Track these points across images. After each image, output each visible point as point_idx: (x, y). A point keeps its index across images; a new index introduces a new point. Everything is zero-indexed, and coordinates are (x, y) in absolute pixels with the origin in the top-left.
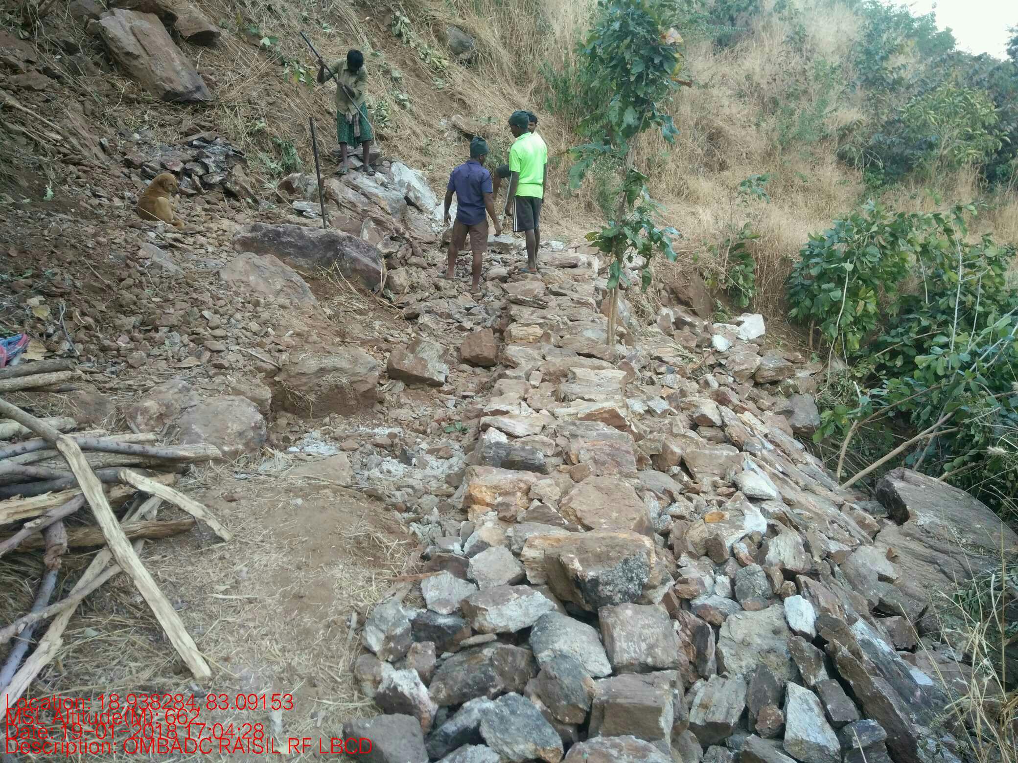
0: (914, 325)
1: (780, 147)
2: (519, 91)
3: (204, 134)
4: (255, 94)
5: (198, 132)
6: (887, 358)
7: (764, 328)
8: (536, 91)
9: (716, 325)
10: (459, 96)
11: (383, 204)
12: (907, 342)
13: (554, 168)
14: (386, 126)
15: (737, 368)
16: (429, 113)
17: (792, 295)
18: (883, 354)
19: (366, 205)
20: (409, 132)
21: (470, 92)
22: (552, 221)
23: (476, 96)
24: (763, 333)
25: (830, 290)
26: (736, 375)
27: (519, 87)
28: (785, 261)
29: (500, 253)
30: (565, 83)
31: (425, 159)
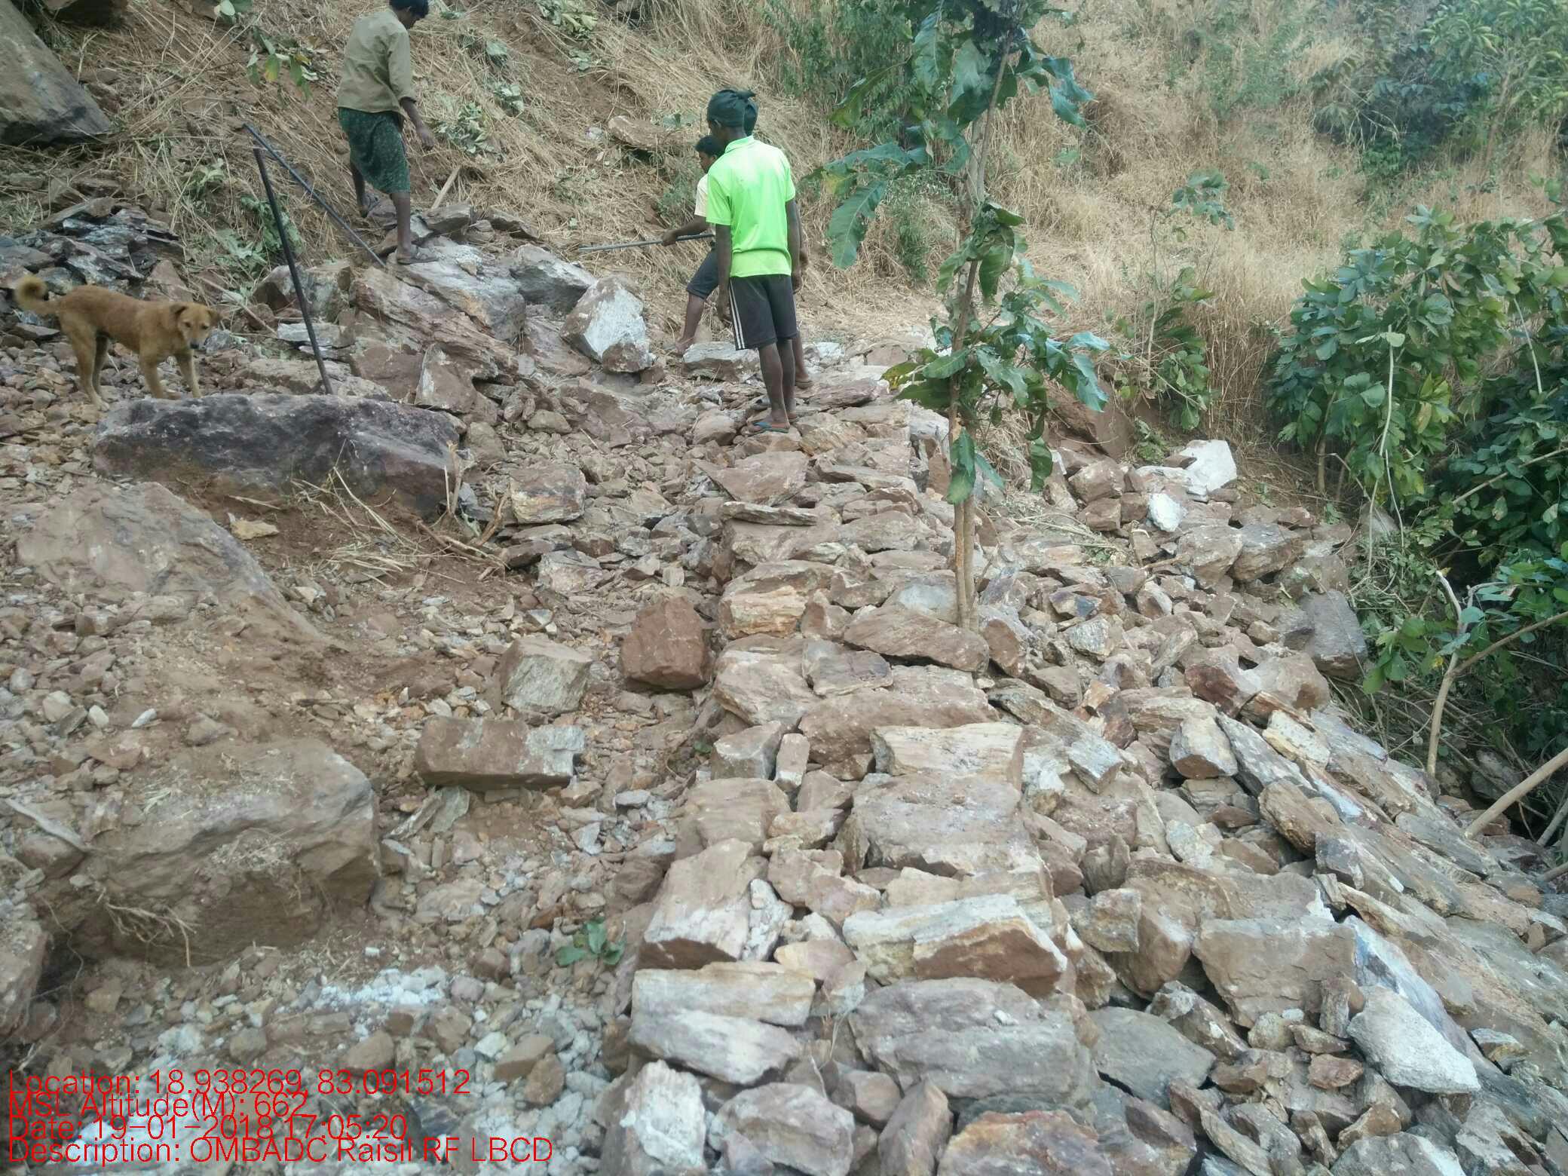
0: (1524, 437)
1: (1214, 119)
2: (734, 62)
3: (89, 204)
4: (204, 113)
5: (78, 200)
6: (1475, 503)
7: (1233, 466)
8: (765, 59)
9: (1144, 471)
10: (621, 81)
11: (474, 308)
12: (1513, 471)
13: (811, 200)
14: (480, 151)
15: (1200, 561)
16: (564, 118)
17: (1279, 400)
18: (1468, 499)
19: (439, 314)
20: (526, 157)
21: (641, 71)
22: (815, 302)
23: (654, 77)
24: (1234, 476)
25: (1361, 388)
26: (1198, 573)
27: (734, 55)
28: (1258, 333)
29: (719, 380)
30: (815, 34)
31: (563, 208)
